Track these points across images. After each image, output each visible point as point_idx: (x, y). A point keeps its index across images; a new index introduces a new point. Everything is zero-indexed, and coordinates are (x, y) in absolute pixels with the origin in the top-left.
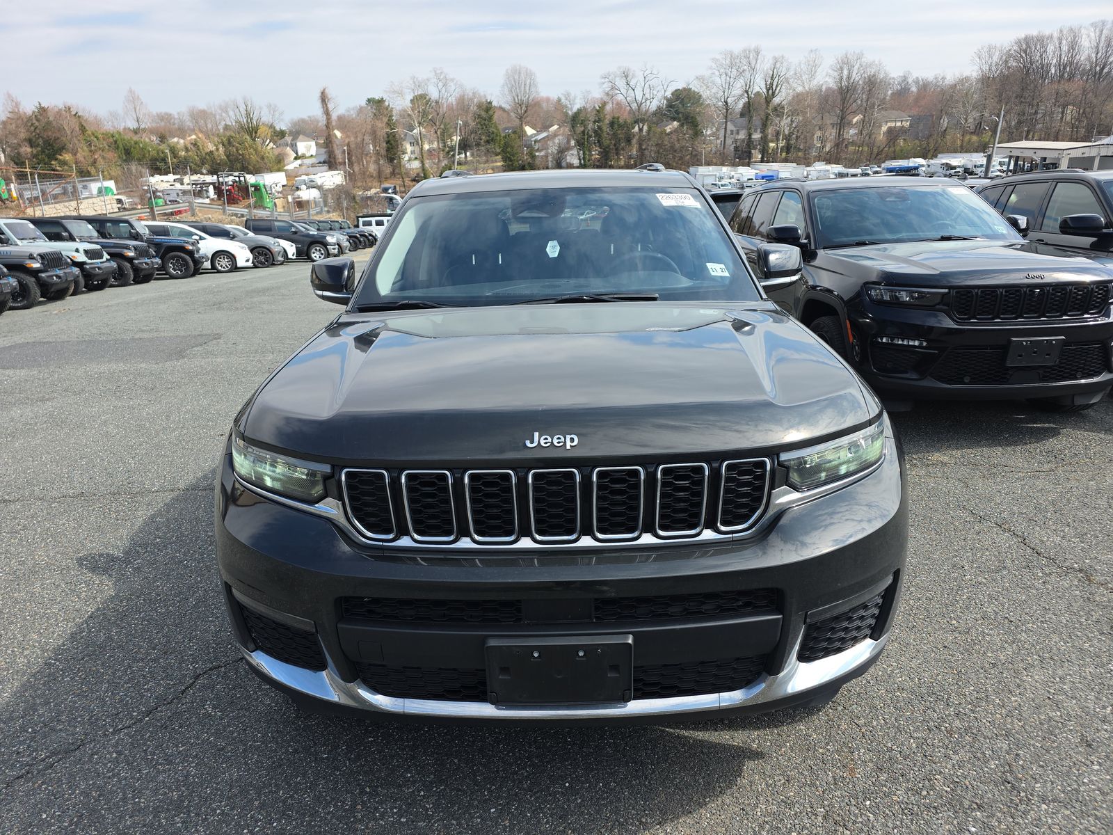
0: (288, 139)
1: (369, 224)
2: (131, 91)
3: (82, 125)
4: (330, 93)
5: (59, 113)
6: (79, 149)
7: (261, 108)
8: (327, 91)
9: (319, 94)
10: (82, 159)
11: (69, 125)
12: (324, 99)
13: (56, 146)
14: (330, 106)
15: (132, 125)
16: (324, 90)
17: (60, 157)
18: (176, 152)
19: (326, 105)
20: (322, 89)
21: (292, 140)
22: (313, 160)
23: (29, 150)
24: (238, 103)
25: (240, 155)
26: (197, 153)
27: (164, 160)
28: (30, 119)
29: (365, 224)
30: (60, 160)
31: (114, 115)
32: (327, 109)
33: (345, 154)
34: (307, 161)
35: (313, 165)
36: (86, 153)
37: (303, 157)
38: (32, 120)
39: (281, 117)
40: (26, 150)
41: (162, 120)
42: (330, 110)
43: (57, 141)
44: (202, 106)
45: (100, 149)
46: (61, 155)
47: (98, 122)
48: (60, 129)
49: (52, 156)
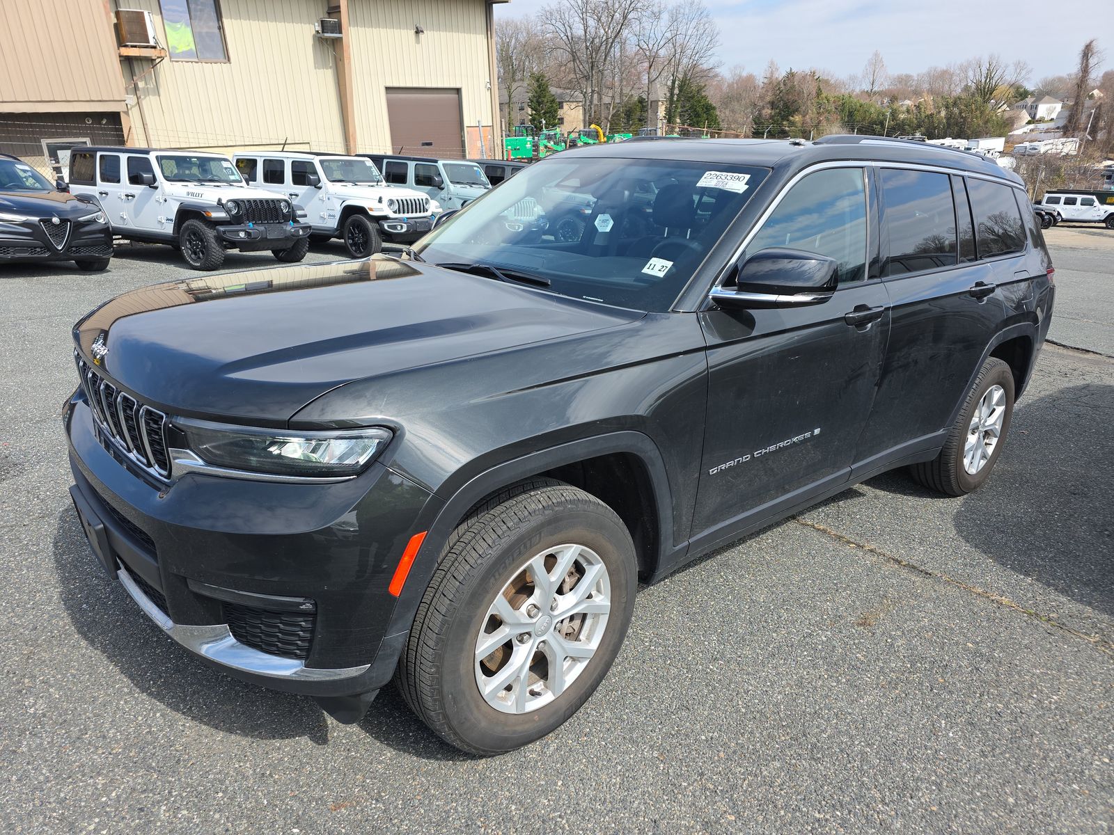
0: (1029, 100)
1: (1057, 201)
2: (876, 55)
3: (820, 89)
4: (1097, 46)
5: (804, 77)
6: (810, 111)
7: (1007, 66)
8: (1094, 43)
9: (1082, 47)
10: (809, 121)
11: (811, 88)
12: (1087, 52)
13: (792, 108)
14: (1092, 61)
15: (866, 87)
16: (1091, 42)
17: (791, 118)
18: (896, 115)
19: (1087, 60)
20: (1088, 42)
21: (1034, 102)
22: (1052, 125)
23: (769, 111)
24: (982, 61)
25: (962, 117)
26: (917, 115)
27: (882, 124)
28: (779, 83)
29: (1050, 201)
30: (791, 121)
31: (853, 78)
32: (1087, 65)
33: (1090, 118)
34: (1042, 126)
35: (1047, 131)
36: (815, 115)
37: (1041, 120)
38: (780, 85)
39: (1027, 76)
40: (767, 112)
41: (900, 82)
42: (1090, 65)
43: (794, 104)
44: (942, 66)
45: (827, 111)
46: (793, 117)
47: (836, 86)
48: (800, 93)
49: (785, 118)
